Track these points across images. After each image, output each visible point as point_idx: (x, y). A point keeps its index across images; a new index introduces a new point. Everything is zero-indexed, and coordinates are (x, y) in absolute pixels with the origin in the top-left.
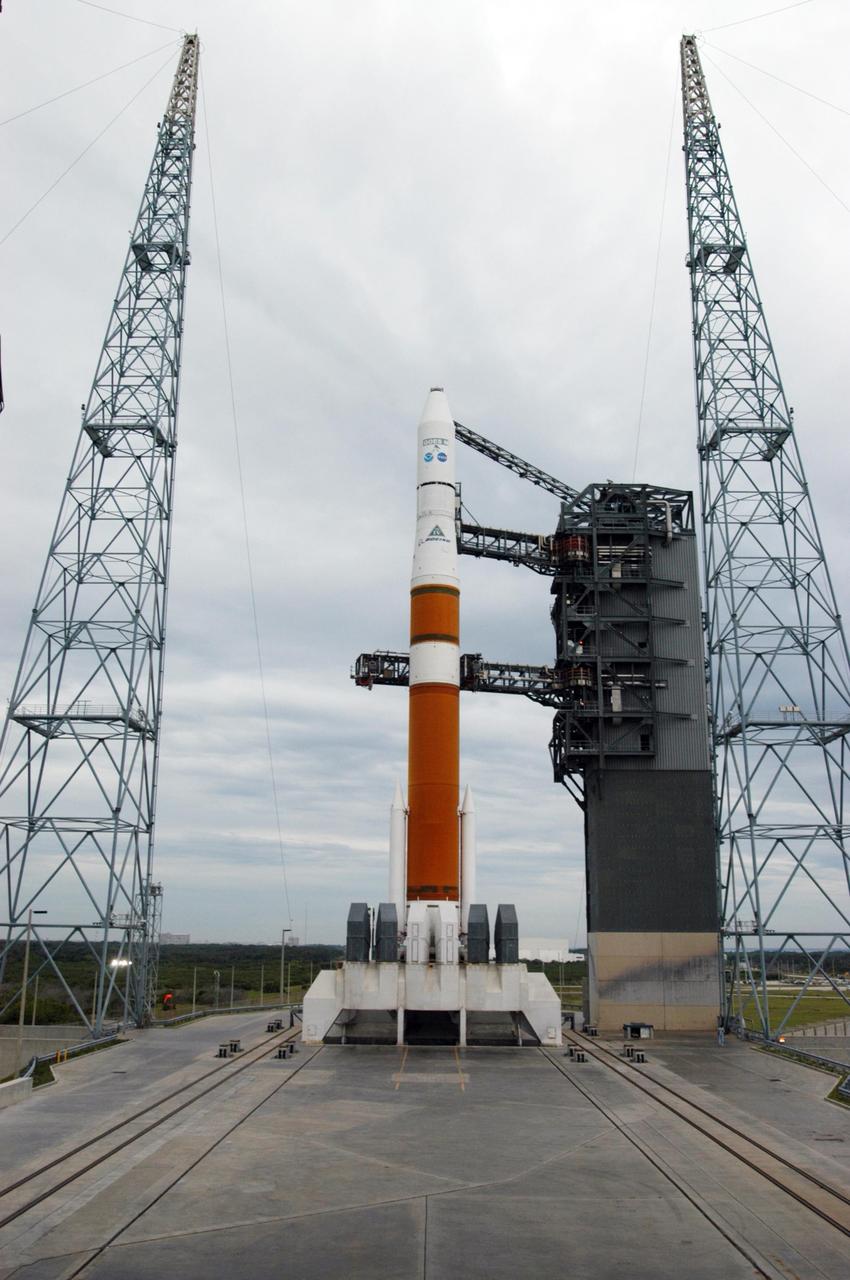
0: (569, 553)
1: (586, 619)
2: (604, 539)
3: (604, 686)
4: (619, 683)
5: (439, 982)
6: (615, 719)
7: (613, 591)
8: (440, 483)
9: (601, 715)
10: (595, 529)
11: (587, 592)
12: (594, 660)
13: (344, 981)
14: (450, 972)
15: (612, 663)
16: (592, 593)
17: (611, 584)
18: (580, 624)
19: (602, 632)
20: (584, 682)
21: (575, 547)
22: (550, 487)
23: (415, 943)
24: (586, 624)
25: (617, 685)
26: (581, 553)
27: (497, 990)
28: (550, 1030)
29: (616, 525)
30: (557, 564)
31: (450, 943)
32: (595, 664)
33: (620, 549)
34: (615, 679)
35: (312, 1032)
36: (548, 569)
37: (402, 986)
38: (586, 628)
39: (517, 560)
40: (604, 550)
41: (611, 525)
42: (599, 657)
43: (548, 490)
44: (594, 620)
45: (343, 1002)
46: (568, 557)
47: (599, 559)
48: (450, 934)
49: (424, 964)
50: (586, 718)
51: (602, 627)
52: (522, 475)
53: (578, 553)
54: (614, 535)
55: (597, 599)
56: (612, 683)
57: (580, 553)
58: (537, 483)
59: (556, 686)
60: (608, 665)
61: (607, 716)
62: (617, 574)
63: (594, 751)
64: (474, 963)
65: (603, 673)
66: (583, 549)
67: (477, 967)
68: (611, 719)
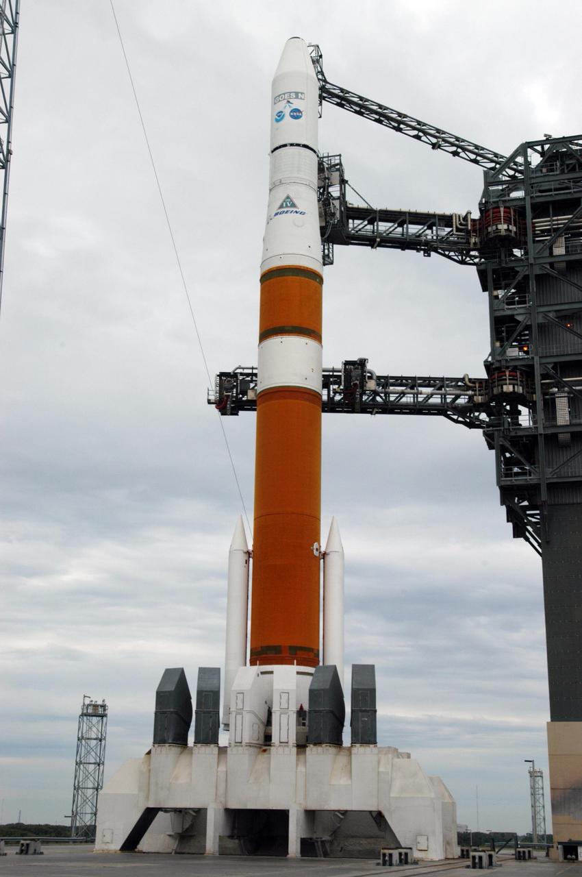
0: (490, 229)
1: (519, 313)
2: (541, 210)
3: (544, 394)
4: (566, 389)
5: (269, 769)
6: (561, 436)
7: (554, 273)
8: (292, 145)
9: (541, 431)
10: (528, 198)
11: (519, 278)
12: (531, 363)
13: (150, 771)
14: (283, 755)
15: (555, 364)
16: (526, 277)
17: (552, 265)
18: (511, 318)
19: (540, 326)
20: (510, 388)
21: (497, 220)
22: (473, 157)
23: (239, 717)
24: (519, 318)
25: (564, 392)
26: (505, 227)
27: (343, 781)
28: (419, 839)
29: (556, 190)
30: (479, 246)
31: (284, 718)
32: (532, 367)
33: (563, 219)
34: (560, 385)
35: (107, 839)
36: (468, 255)
37: (222, 776)
38: (518, 322)
39: (427, 248)
40: (543, 223)
41: (550, 190)
42: (537, 359)
43: (472, 161)
44: (529, 313)
45: (147, 798)
46: (488, 233)
47: (535, 235)
48: (284, 705)
49: (250, 745)
50: (521, 437)
51: (540, 320)
52: (435, 146)
53: (500, 227)
54: (554, 203)
55: (533, 286)
56: (556, 390)
57: (503, 227)
58: (455, 154)
59: (478, 399)
60: (550, 366)
61: (549, 431)
62: (559, 251)
63: (531, 479)
64: (315, 744)
65: (544, 377)
66: (508, 221)
67: (320, 749)
68: (555, 435)
